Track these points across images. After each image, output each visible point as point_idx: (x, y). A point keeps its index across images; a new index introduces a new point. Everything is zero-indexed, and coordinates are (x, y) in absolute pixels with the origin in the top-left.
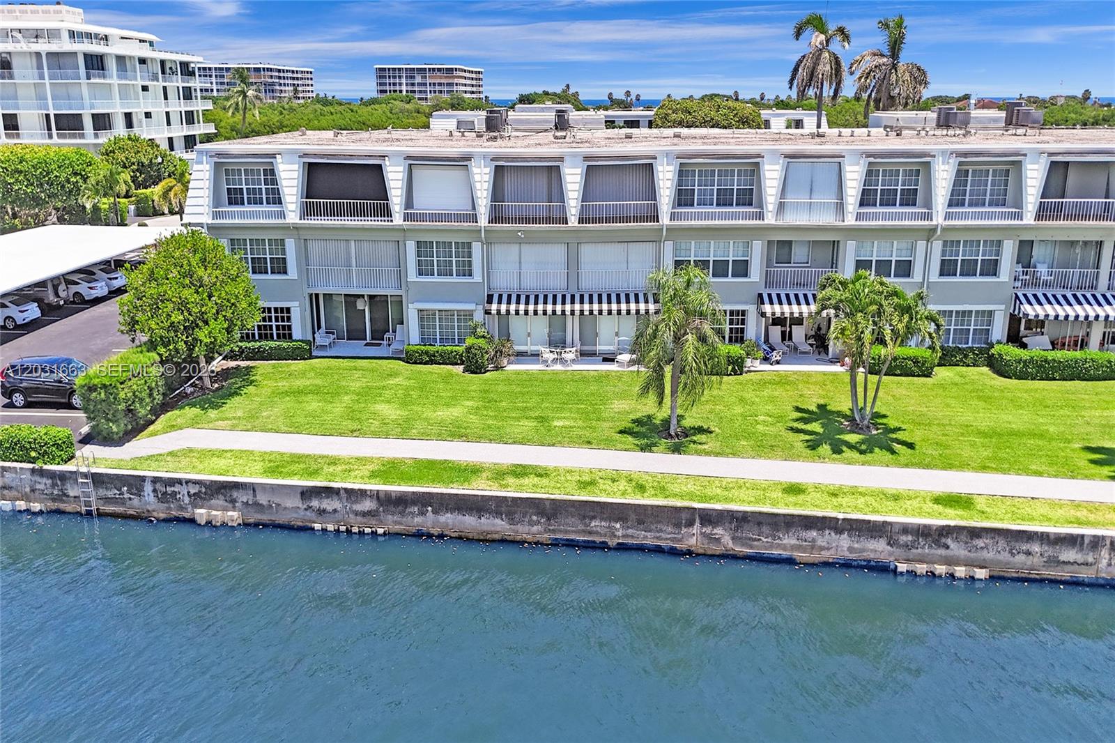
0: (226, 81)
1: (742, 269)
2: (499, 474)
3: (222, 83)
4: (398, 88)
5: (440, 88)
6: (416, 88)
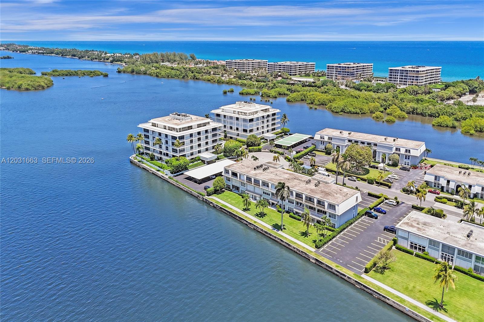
0: (338, 70)
1: (269, 195)
2: (229, 208)
4: (396, 77)
5: (413, 78)
6: (403, 77)
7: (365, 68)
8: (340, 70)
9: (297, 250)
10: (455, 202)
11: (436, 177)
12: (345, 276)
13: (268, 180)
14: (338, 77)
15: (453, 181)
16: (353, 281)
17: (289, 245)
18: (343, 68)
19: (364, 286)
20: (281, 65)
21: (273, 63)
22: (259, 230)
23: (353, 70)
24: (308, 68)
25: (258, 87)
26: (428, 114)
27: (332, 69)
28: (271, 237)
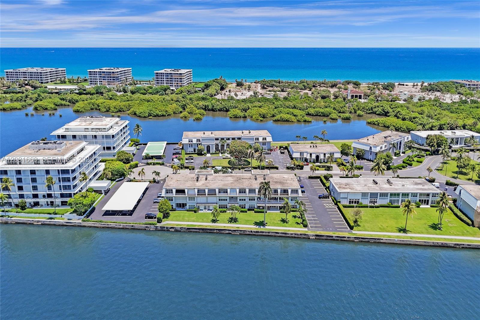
1: (226, 200)
2: (198, 226)
3: (101, 77)
4: (163, 79)
5: (177, 80)
6: (169, 80)
7: (126, 73)
8: (104, 76)
9: (295, 234)
10: (322, 167)
11: (301, 153)
12: (345, 237)
13: (222, 186)
14: (102, 83)
15: (314, 153)
16: (352, 239)
17: (286, 234)
18: (107, 74)
19: (362, 238)
20: (26, 73)
21: (12, 70)
22: (248, 233)
23: (118, 74)
24: (59, 74)
25: (14, 99)
26: (218, 109)
27: (95, 74)
28: (264, 234)
